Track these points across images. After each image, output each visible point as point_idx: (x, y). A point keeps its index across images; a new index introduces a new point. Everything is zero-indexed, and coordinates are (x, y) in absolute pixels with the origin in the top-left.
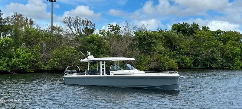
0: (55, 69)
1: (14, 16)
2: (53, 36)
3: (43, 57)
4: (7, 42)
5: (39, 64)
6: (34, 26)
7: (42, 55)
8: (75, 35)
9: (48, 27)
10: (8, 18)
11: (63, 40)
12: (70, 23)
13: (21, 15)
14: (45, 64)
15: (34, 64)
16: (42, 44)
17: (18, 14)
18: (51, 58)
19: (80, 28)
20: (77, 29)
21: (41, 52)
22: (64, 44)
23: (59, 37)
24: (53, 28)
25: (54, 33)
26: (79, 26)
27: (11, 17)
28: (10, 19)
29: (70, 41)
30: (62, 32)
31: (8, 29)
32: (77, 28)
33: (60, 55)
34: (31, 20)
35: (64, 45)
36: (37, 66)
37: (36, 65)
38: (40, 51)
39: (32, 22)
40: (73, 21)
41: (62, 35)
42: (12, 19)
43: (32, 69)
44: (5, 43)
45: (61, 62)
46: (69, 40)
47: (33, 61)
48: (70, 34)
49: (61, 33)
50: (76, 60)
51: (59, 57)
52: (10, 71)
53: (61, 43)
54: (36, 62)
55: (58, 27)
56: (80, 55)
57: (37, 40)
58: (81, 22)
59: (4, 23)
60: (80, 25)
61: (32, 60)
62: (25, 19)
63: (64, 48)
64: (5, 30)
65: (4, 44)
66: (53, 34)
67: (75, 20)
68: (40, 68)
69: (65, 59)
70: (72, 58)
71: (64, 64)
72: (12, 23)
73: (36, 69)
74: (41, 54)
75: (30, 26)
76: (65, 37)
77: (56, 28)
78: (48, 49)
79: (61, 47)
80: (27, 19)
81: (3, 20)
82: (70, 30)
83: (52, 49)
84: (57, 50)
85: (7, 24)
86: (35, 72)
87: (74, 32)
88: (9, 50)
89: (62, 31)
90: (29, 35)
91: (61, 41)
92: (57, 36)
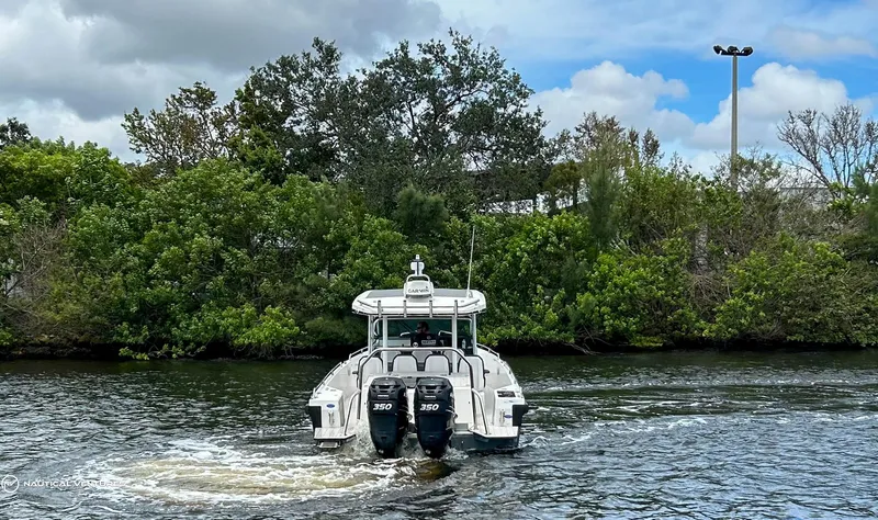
0: (749, 335)
1: (586, 127)
2: (736, 199)
3: (697, 288)
4: (560, 234)
5: (682, 315)
6: (664, 163)
7: (696, 279)
8: (834, 189)
9: (717, 163)
10: (564, 138)
11: (781, 212)
12: (812, 138)
13: (611, 122)
14: (709, 316)
15: (665, 316)
16: (692, 235)
17: (600, 119)
18: (731, 289)
19: (857, 156)
20: (842, 164)
21: (692, 266)
22: (785, 229)
23: (765, 201)
24: (738, 166)
25: (743, 185)
26: (853, 149)
27: (574, 133)
28: (573, 140)
29: (813, 218)
30: (775, 181)
31: (567, 178)
32: (842, 158)
33: (767, 277)
34: (649, 136)
35: (783, 236)
36: (675, 326)
37: (670, 318)
38: (684, 261)
39: (655, 145)
40: (822, 130)
41: (776, 193)
42: (577, 139)
43: (656, 334)
44: (554, 239)
45: (771, 308)
46: (809, 213)
47: (659, 304)
48: (813, 185)
49: (772, 183)
50: (838, 297)
51: (767, 288)
52: (572, 340)
53: (771, 227)
54: (672, 309)
55: (759, 158)
56: (855, 277)
57: (672, 217)
58: (862, 129)
59: (549, 156)
60: (855, 144)
61: (654, 302)
62: (628, 134)
63: (785, 246)
64: (557, 184)
65: (552, 243)
66: (739, 190)
67: (835, 125)
68: (688, 330)
69: (789, 296)
70: (819, 291)
71: (784, 314)
72: (578, 156)
73: (672, 338)
74: (691, 276)
75: (647, 165)
76: (792, 202)
77: (752, 165)
78: (720, 253)
79: (774, 245)
80: (634, 137)
81: (547, 145)
82: (812, 167)
83: (735, 252)
84: (756, 257)
85: (558, 160)
86: (665, 349)
87: (828, 178)
88: (569, 260)
89: (776, 174)
90: (644, 199)
91: (773, 218)
92: (757, 198)
